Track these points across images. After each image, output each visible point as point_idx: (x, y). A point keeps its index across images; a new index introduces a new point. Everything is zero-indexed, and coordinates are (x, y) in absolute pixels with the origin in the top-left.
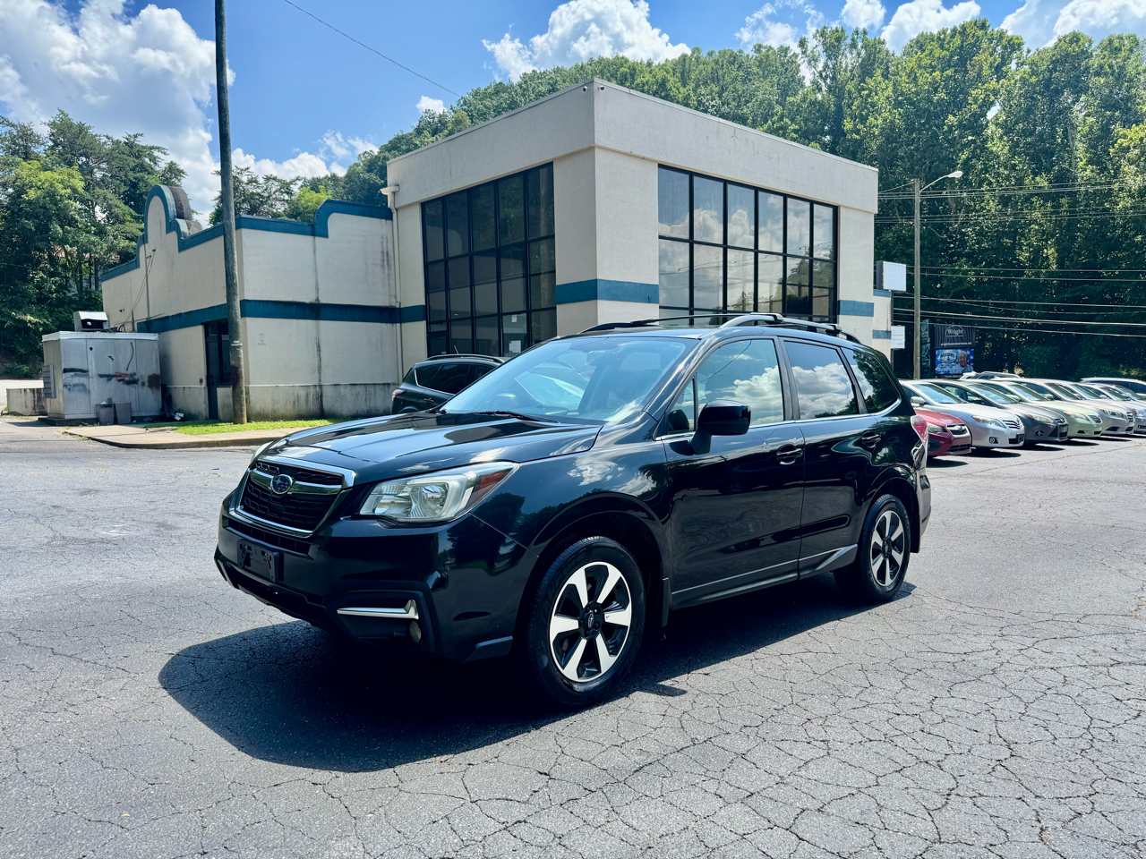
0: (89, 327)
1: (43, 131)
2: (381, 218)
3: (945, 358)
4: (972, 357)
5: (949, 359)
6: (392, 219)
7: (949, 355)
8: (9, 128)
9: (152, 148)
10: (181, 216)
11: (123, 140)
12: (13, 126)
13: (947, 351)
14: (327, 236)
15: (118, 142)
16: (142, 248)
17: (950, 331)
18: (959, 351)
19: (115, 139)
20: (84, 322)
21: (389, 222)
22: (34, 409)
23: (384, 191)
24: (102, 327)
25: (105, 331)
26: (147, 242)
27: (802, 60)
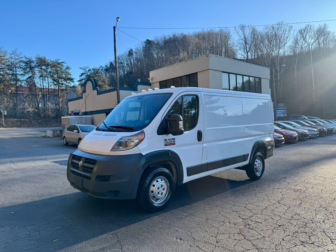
0: (76, 114)
1: (34, 59)
2: (149, 86)
3: (279, 112)
4: (286, 112)
5: (280, 113)
6: (151, 86)
7: (280, 111)
8: (26, 59)
9: (62, 63)
10: (96, 86)
11: (55, 61)
12: (27, 58)
13: (279, 110)
14: (137, 91)
15: (53, 62)
16: (84, 94)
17: (280, 105)
18: (283, 110)
19: (53, 61)
20: (75, 113)
21: (150, 86)
22: (53, 135)
23: (149, 79)
24: (78, 114)
25: (79, 115)
26: (86, 92)
27: (235, 32)
